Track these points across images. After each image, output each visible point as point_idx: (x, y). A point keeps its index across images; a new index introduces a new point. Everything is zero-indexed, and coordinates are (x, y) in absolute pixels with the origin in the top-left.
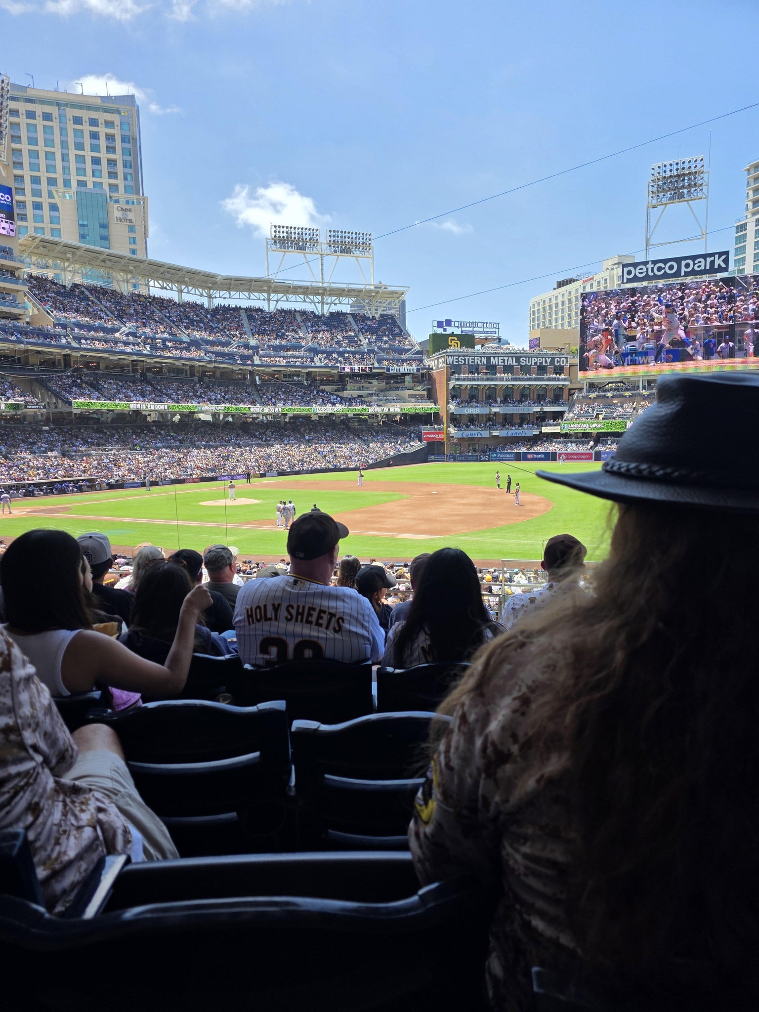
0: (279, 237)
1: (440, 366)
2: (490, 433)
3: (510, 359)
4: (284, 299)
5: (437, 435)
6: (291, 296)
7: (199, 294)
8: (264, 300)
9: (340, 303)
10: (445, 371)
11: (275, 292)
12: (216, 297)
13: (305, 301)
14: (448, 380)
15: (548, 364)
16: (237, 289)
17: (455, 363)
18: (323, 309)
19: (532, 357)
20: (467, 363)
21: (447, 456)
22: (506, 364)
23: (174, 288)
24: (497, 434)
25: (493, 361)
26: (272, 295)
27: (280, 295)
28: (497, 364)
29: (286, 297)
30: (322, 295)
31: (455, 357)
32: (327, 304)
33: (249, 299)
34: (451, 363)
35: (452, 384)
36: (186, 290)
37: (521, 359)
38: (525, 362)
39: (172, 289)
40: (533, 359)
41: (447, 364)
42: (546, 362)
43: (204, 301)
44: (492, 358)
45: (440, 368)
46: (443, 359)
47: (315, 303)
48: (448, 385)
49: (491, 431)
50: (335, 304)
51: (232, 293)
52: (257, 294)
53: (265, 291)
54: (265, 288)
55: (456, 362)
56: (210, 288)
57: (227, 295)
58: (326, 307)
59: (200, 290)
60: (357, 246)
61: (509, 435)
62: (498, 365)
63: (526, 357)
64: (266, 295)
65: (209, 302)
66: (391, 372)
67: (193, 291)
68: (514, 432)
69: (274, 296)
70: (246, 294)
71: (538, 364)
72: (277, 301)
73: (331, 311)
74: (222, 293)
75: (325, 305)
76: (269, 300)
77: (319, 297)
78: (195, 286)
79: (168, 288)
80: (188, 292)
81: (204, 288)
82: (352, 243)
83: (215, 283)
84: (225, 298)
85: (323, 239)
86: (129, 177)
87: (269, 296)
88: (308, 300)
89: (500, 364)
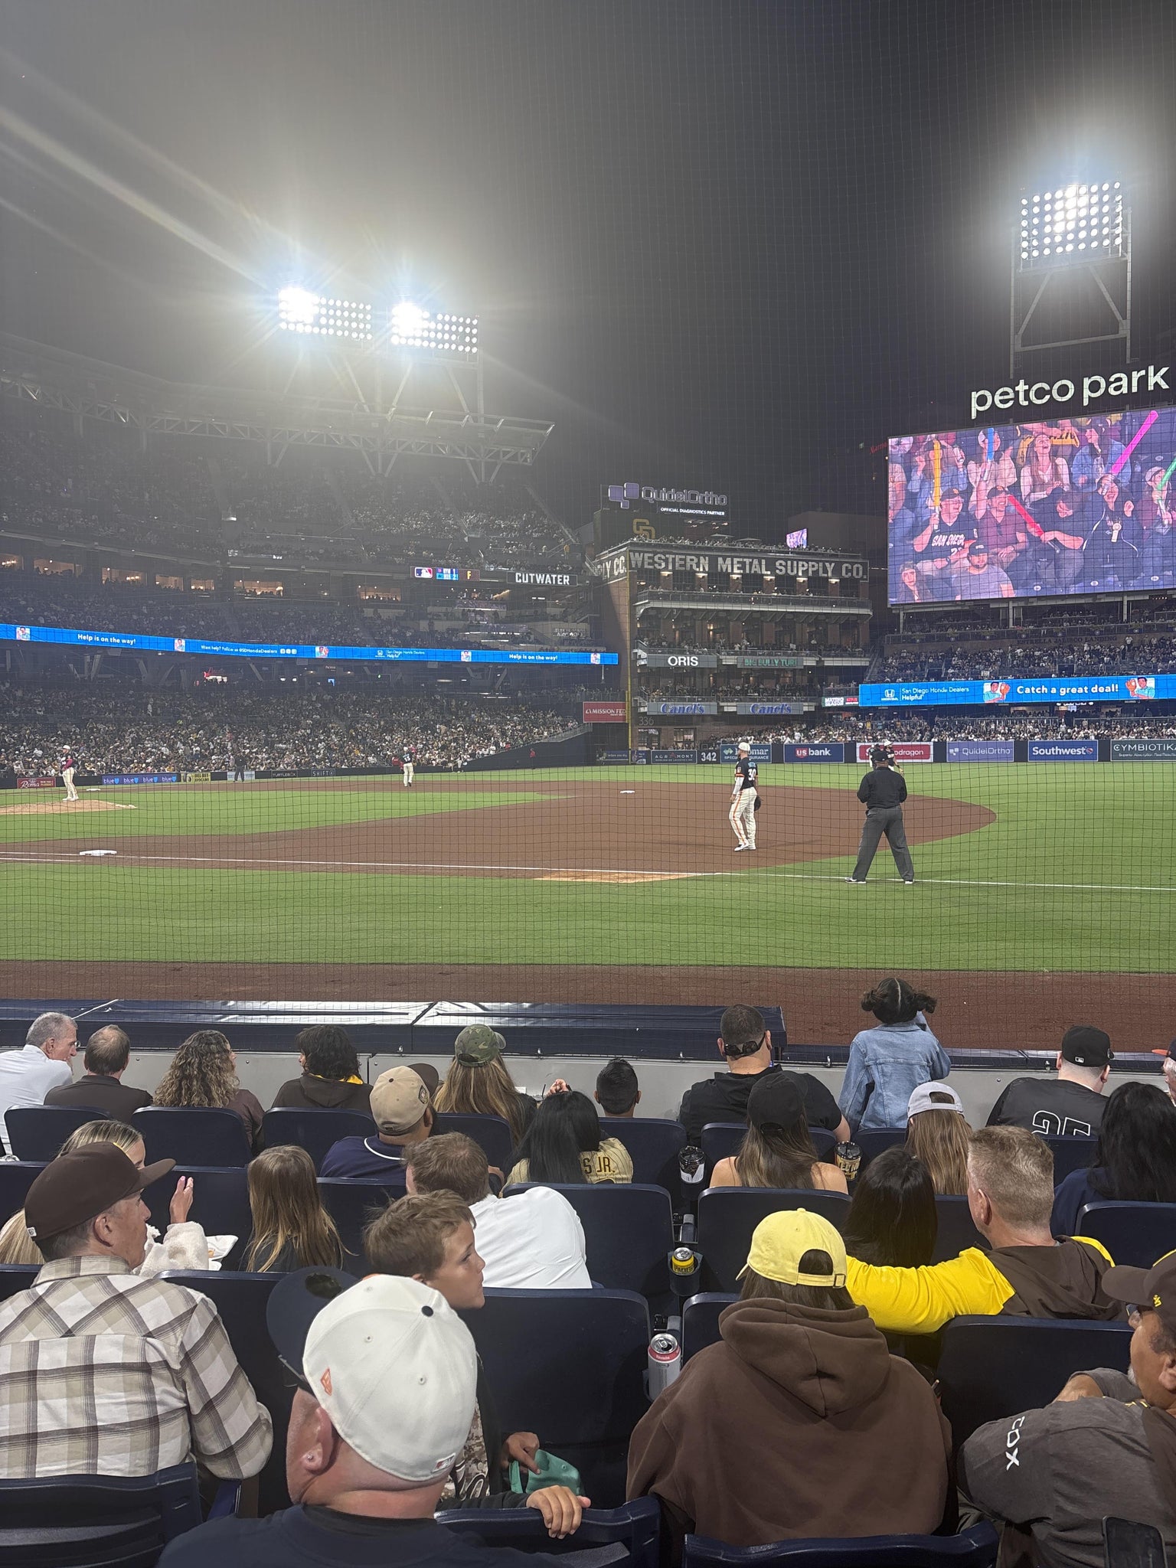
1: (616, 573)
2: (720, 708)
3: (756, 562)
5: (612, 711)
10: (627, 582)
14: (633, 599)
15: (830, 574)
17: (646, 566)
19: (798, 561)
20: (670, 568)
21: (633, 752)
22: (748, 571)
24: (733, 709)
25: (724, 565)
28: (730, 570)
31: (646, 555)
34: (639, 565)
35: (643, 606)
37: (777, 563)
38: (783, 569)
40: (800, 563)
41: (631, 568)
42: (825, 571)
44: (720, 560)
45: (617, 577)
46: (622, 558)
48: (633, 609)
49: (722, 704)
55: (649, 564)
61: (757, 712)
62: (733, 573)
63: (786, 560)
66: (518, 580)
68: (768, 705)
71: (810, 574)
89: (736, 571)
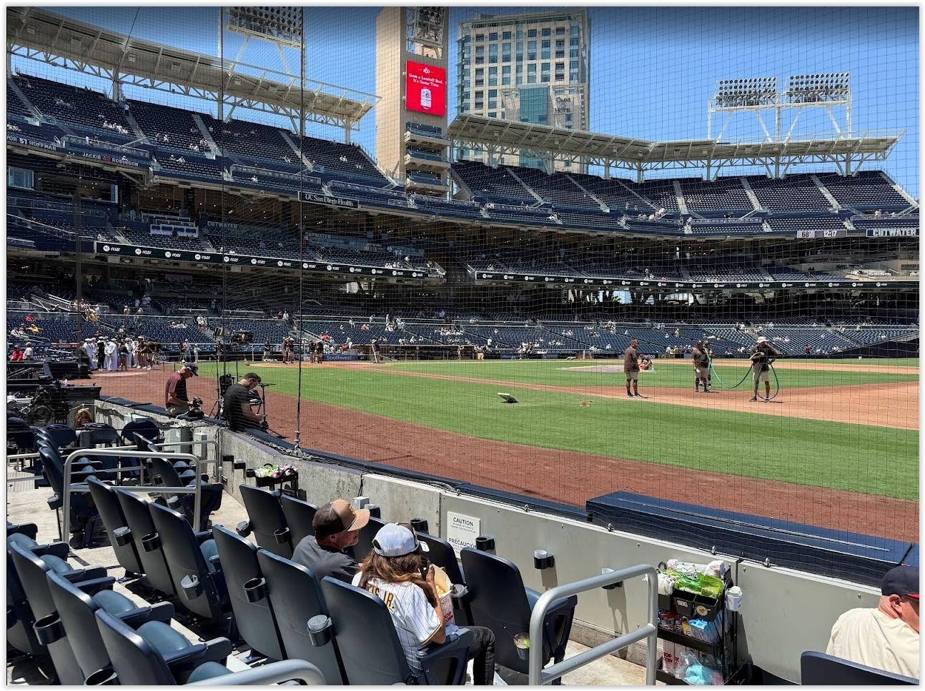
0: (726, 93)
4: (728, 163)
6: (736, 160)
7: (628, 167)
8: (703, 167)
9: (801, 162)
11: (717, 157)
12: (646, 169)
13: (754, 164)
16: (671, 159)
18: (777, 171)
23: (602, 163)
26: (712, 161)
27: (723, 161)
29: (731, 161)
30: (777, 154)
32: (783, 164)
33: (685, 167)
36: (614, 164)
39: (598, 164)
43: (633, 176)
47: (767, 165)
50: (795, 164)
51: (665, 163)
52: (695, 162)
53: (705, 157)
54: (705, 152)
56: (641, 160)
57: (660, 165)
58: (782, 168)
59: (630, 163)
60: (827, 91)
64: (706, 162)
65: (639, 177)
66: (875, 235)
67: (622, 165)
69: (716, 163)
70: (683, 163)
72: (719, 167)
73: (788, 172)
74: (654, 164)
75: (780, 166)
76: (709, 166)
77: (774, 159)
78: (623, 159)
79: (595, 163)
80: (616, 167)
81: (634, 160)
82: (822, 88)
83: (646, 153)
84: (657, 169)
85: (783, 89)
86: (575, 77)
87: (709, 162)
88: (758, 162)
